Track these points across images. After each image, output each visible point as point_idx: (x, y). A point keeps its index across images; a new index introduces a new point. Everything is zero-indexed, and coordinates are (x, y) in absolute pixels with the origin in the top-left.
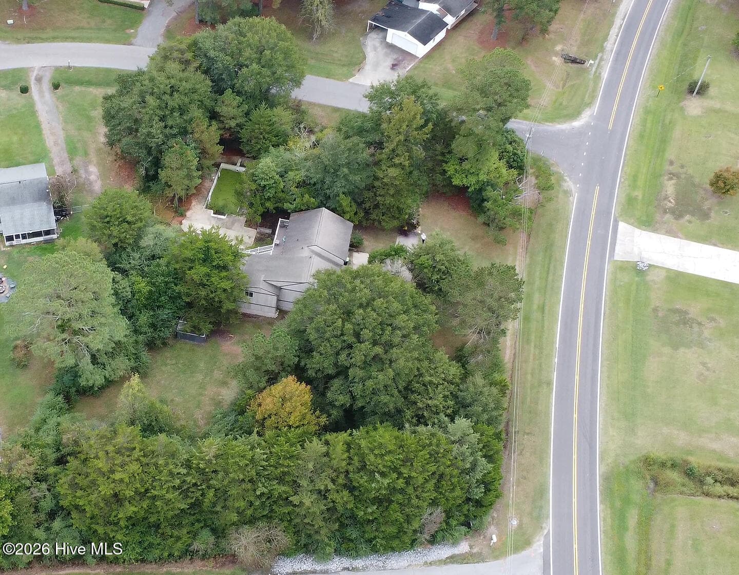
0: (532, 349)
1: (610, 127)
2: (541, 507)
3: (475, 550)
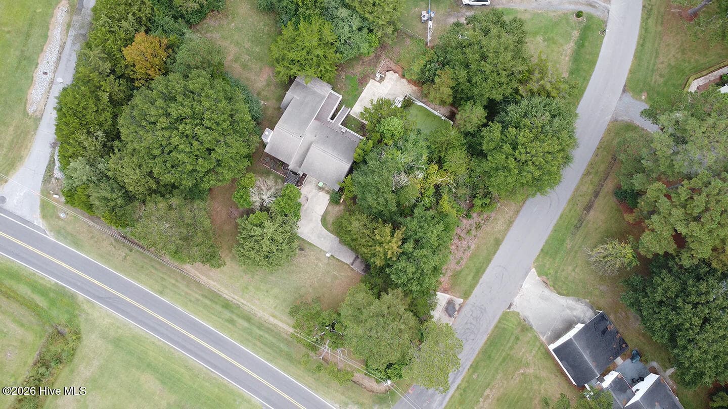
0: (197, 296)
2: (65, 238)
3: (53, 180)
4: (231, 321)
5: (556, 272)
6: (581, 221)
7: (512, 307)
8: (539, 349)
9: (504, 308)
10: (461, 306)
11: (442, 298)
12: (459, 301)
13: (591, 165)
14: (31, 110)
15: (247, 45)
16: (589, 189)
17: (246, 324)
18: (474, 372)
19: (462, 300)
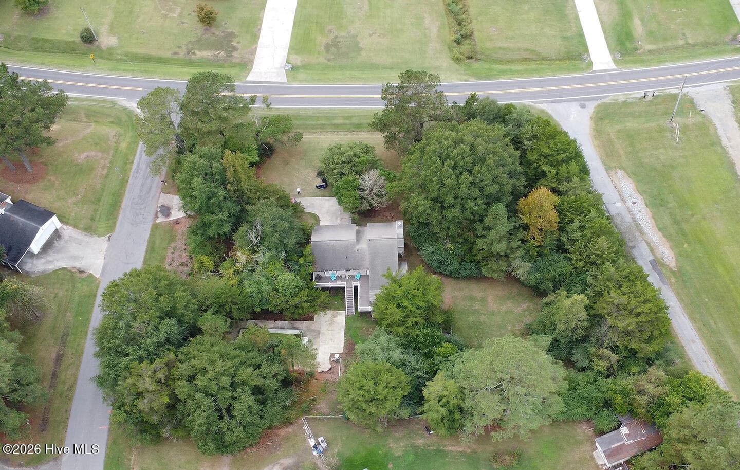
1: (141, 89)
4: (349, 118)
5: (73, 287)
6: (64, 343)
7: (107, 238)
8: (69, 219)
9: (114, 235)
10: (156, 217)
11: (177, 214)
12: (161, 219)
13: (69, 399)
14: (620, 173)
15: (483, 318)
16: (65, 375)
17: (336, 122)
18: (123, 179)
19: (157, 222)
